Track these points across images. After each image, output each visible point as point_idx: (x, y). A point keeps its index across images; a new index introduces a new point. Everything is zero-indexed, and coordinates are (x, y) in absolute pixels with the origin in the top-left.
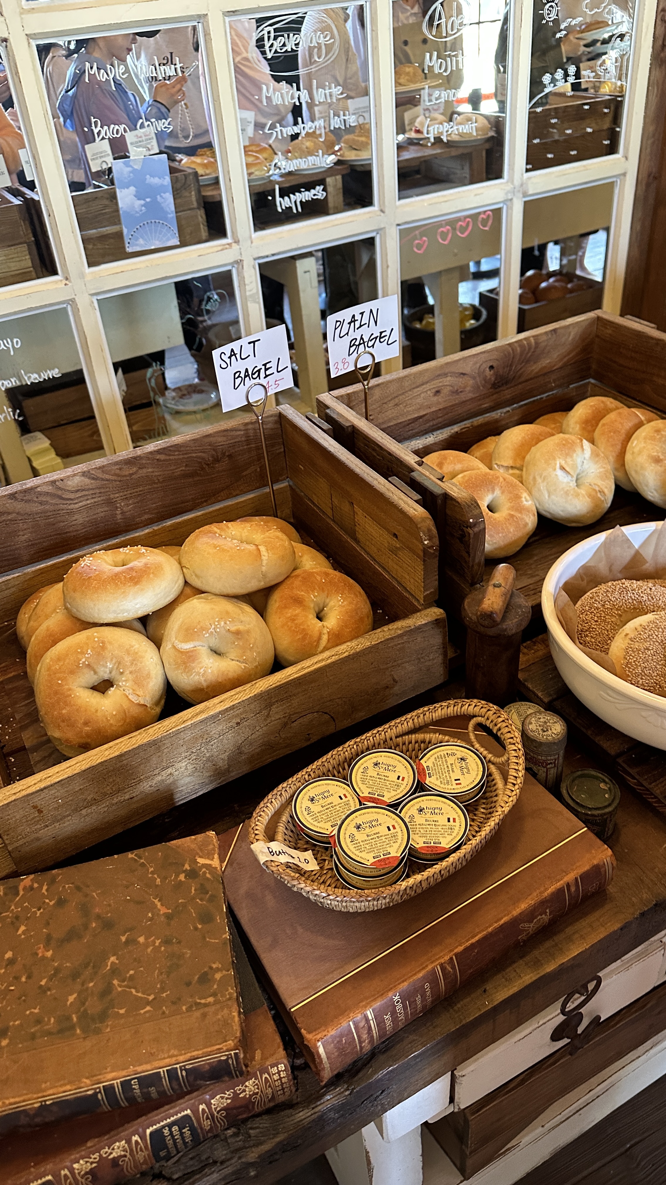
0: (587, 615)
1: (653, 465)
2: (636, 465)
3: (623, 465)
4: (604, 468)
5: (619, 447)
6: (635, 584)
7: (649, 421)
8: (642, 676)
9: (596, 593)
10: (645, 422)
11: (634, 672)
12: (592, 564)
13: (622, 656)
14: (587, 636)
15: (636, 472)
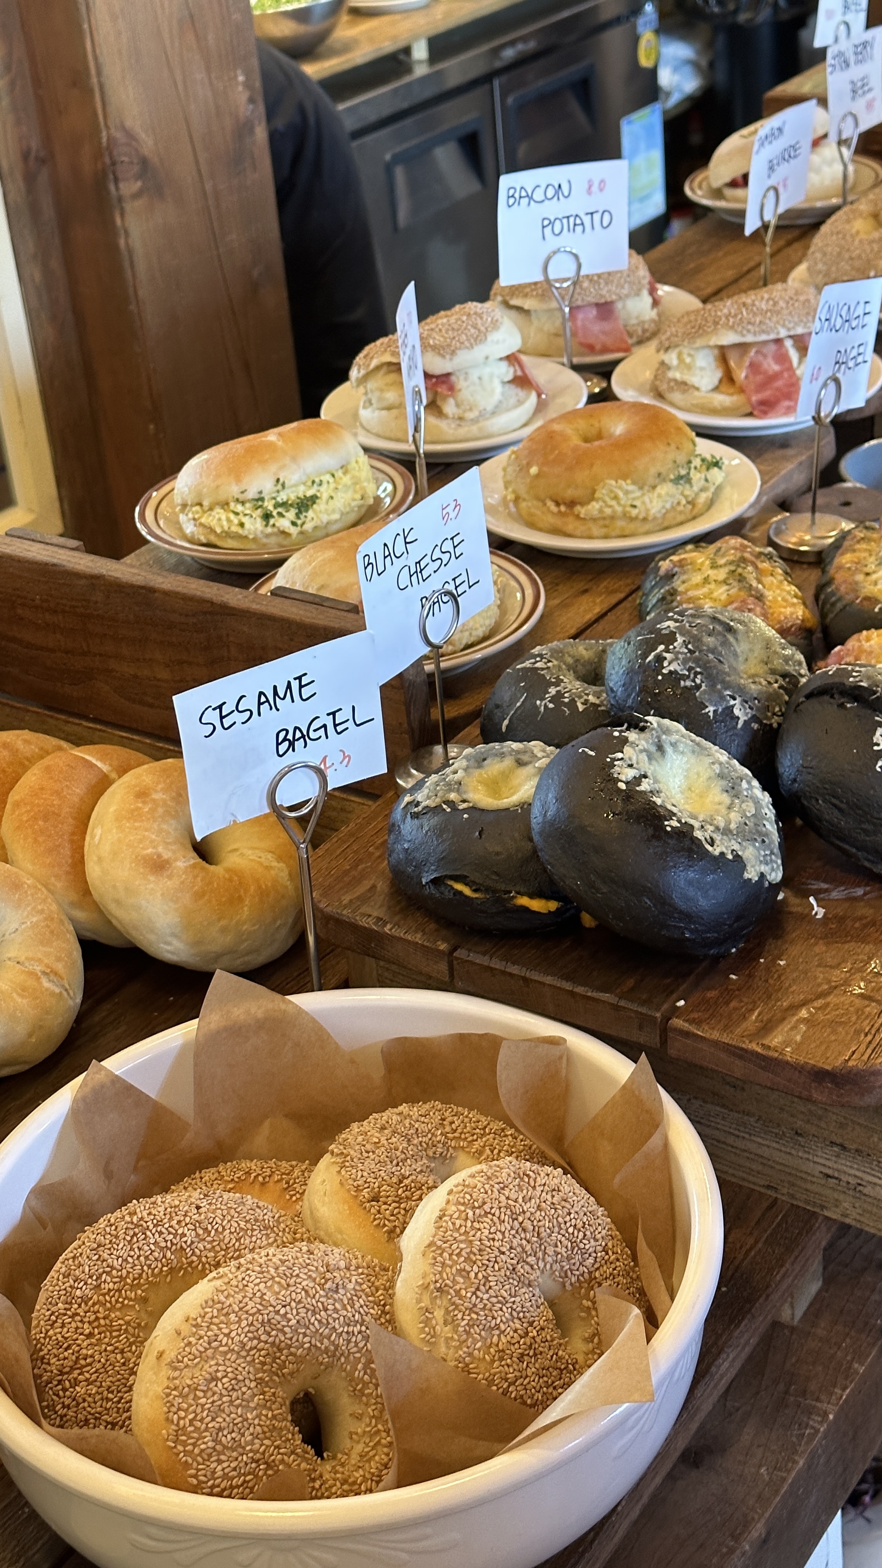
0: (63, 1326)
1: (152, 878)
2: (114, 887)
3: (86, 892)
4: (42, 912)
5: (67, 851)
6: (163, 1202)
7: (123, 771)
8: (219, 1454)
9: (74, 1258)
10: (114, 775)
11: (197, 1451)
12: (55, 1178)
13: (164, 1416)
14: (76, 1383)
15: (118, 902)
